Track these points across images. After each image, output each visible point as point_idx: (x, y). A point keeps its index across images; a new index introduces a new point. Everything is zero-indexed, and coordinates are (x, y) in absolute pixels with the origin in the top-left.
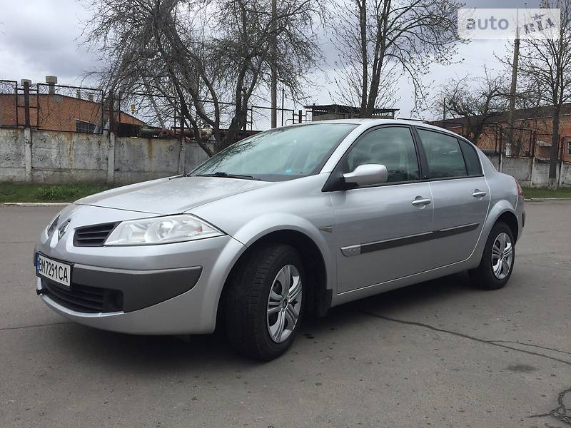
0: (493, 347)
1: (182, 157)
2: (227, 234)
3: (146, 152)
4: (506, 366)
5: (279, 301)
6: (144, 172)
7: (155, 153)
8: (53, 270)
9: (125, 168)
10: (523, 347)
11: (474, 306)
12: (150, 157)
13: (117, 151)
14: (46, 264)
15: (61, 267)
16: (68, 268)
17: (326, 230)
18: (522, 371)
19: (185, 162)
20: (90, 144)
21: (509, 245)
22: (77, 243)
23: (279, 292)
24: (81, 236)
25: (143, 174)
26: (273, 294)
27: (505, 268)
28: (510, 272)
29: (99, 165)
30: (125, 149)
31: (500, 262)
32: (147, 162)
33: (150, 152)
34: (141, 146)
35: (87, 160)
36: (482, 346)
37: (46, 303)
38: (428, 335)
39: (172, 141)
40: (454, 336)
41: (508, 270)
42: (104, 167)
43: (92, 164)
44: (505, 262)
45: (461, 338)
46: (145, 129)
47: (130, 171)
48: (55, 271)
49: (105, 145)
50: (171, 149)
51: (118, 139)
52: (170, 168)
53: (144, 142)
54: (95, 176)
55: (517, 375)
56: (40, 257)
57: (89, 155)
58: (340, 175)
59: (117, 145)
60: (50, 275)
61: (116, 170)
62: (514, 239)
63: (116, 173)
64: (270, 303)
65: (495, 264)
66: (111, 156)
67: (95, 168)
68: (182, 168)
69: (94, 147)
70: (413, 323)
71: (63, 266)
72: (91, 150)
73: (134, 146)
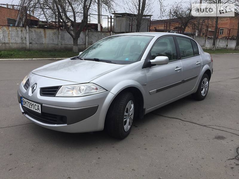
0: (207, 128)
1: (60, 37)
2: (107, 91)
3: (43, 35)
4: (214, 137)
5: (127, 116)
6: (43, 44)
7: (47, 35)
8: (31, 105)
9: (34, 42)
10: (218, 128)
11: (195, 109)
12: (45, 37)
13: (30, 34)
14: (27, 103)
15: (35, 105)
16: (40, 106)
17: (144, 85)
18: (221, 139)
19: (61, 39)
20: (18, 31)
21: (207, 82)
22: (42, 94)
23: (127, 112)
24: (43, 91)
25: (42, 45)
26: (126, 114)
27: (205, 91)
28: (207, 93)
29: (22, 41)
30: (34, 33)
31: (204, 90)
32: (44, 40)
33: (45, 35)
34: (41, 32)
35: (17, 39)
36: (202, 128)
37: (26, 117)
38: (181, 124)
39: (54, 30)
40: (191, 123)
41: (206, 92)
42: (24, 42)
43: (19, 41)
44: (205, 89)
45: (194, 124)
46: (40, 23)
47: (36, 43)
48: (32, 106)
49: (24, 32)
50: (55, 34)
51: (30, 29)
52: (54, 42)
53: (42, 30)
54: (21, 46)
55: (219, 141)
56: (23, 99)
57: (18, 37)
58: (149, 61)
59: (30, 32)
60: (29, 107)
61: (30, 43)
62: (209, 80)
63: (30, 44)
64: (124, 117)
65: (202, 91)
66: (27, 37)
67: (20, 42)
68: (59, 41)
69: (20, 33)
70: (174, 118)
71: (37, 105)
72: (18, 34)
73: (37, 32)
